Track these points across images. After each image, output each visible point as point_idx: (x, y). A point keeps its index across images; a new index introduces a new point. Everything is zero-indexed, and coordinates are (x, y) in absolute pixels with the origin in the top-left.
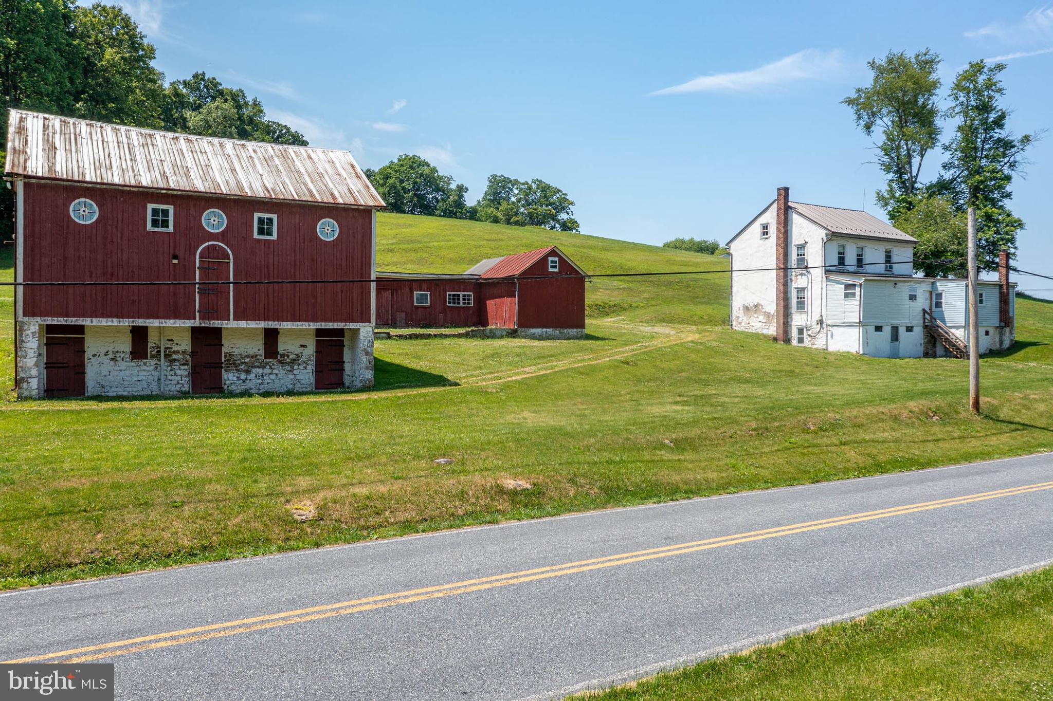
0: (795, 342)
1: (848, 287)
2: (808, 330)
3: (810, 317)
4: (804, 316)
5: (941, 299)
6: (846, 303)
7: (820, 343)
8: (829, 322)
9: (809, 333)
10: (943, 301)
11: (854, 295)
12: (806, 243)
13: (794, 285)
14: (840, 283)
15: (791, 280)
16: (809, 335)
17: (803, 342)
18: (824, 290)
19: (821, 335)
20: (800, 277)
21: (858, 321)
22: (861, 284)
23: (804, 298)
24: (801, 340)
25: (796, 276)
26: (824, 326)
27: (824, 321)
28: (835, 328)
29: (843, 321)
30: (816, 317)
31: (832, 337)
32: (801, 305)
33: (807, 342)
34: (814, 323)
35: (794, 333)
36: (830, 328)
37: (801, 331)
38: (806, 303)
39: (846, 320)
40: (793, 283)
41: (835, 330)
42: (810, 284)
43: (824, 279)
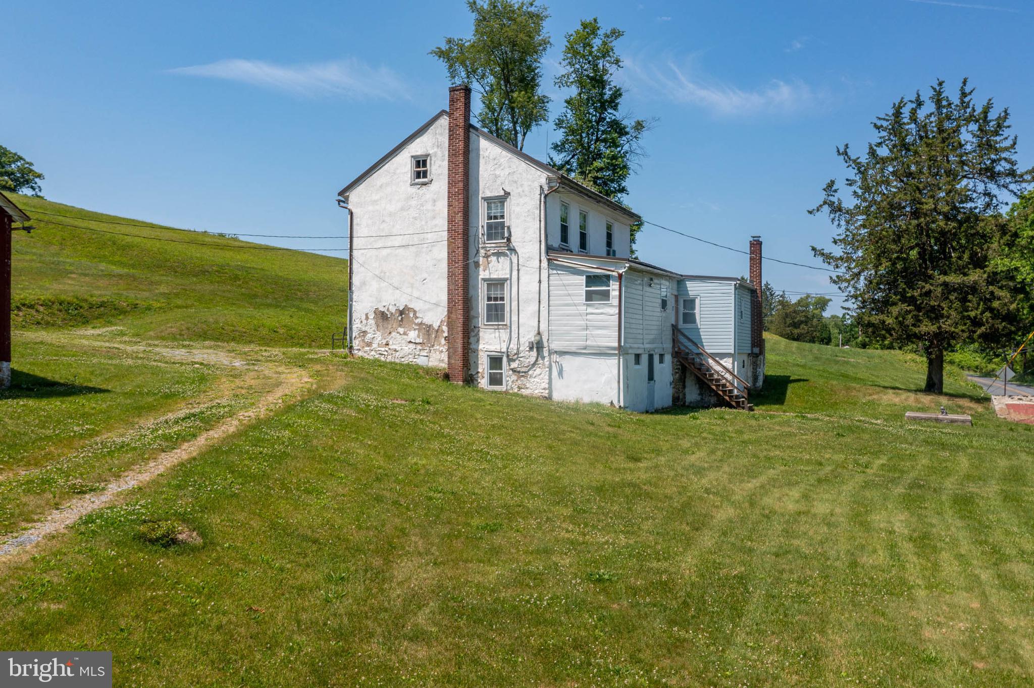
0: (483, 383)
1: (592, 280)
2: (510, 360)
3: (515, 335)
4: (504, 335)
5: (693, 308)
6: (590, 310)
7: (536, 385)
8: (555, 346)
9: (514, 365)
10: (697, 311)
11: (606, 295)
12: (507, 194)
13: (483, 274)
14: (576, 272)
15: (477, 265)
16: (514, 370)
17: (500, 382)
18: (544, 285)
19: (538, 371)
20: (493, 259)
21: (616, 345)
22: (620, 276)
23: (502, 299)
24: (495, 380)
25: (487, 256)
26: (546, 354)
27: (545, 344)
28: (567, 357)
29: (583, 343)
30: (528, 336)
31: (561, 373)
32: (496, 313)
33: (509, 382)
34: (524, 347)
35: (483, 366)
36: (555, 357)
37: (496, 362)
38: (507, 309)
39: (589, 343)
40: (481, 268)
41: (568, 362)
42: (515, 273)
43: (545, 264)
